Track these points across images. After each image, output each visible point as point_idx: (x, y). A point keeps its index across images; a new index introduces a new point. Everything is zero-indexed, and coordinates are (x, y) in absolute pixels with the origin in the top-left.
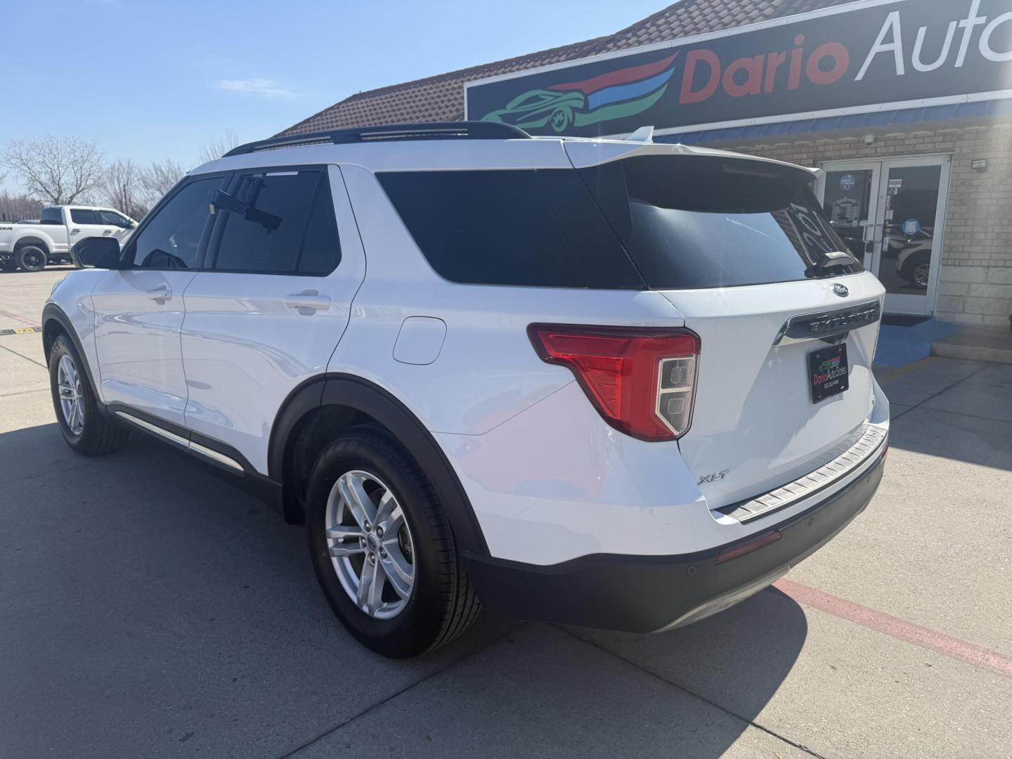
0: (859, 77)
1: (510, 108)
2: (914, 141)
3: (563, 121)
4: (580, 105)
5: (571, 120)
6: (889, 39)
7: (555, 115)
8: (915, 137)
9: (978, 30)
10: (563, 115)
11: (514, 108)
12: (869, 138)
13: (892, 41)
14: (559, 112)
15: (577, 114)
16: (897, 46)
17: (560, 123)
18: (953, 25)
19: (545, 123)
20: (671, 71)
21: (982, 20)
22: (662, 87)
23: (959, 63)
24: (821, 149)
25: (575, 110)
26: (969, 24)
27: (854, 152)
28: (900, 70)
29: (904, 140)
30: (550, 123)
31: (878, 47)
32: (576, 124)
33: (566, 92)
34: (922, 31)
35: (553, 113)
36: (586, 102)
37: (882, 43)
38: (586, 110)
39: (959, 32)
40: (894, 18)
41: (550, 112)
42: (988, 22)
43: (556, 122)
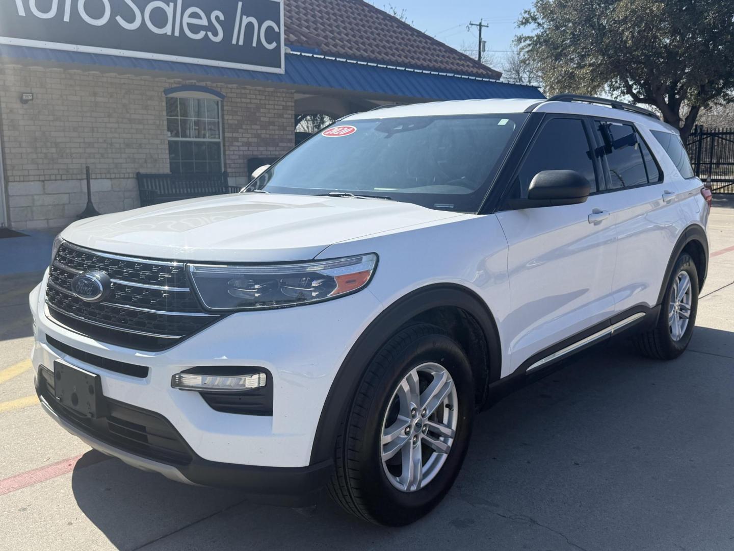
23: (67, 18)
28: (21, 12)
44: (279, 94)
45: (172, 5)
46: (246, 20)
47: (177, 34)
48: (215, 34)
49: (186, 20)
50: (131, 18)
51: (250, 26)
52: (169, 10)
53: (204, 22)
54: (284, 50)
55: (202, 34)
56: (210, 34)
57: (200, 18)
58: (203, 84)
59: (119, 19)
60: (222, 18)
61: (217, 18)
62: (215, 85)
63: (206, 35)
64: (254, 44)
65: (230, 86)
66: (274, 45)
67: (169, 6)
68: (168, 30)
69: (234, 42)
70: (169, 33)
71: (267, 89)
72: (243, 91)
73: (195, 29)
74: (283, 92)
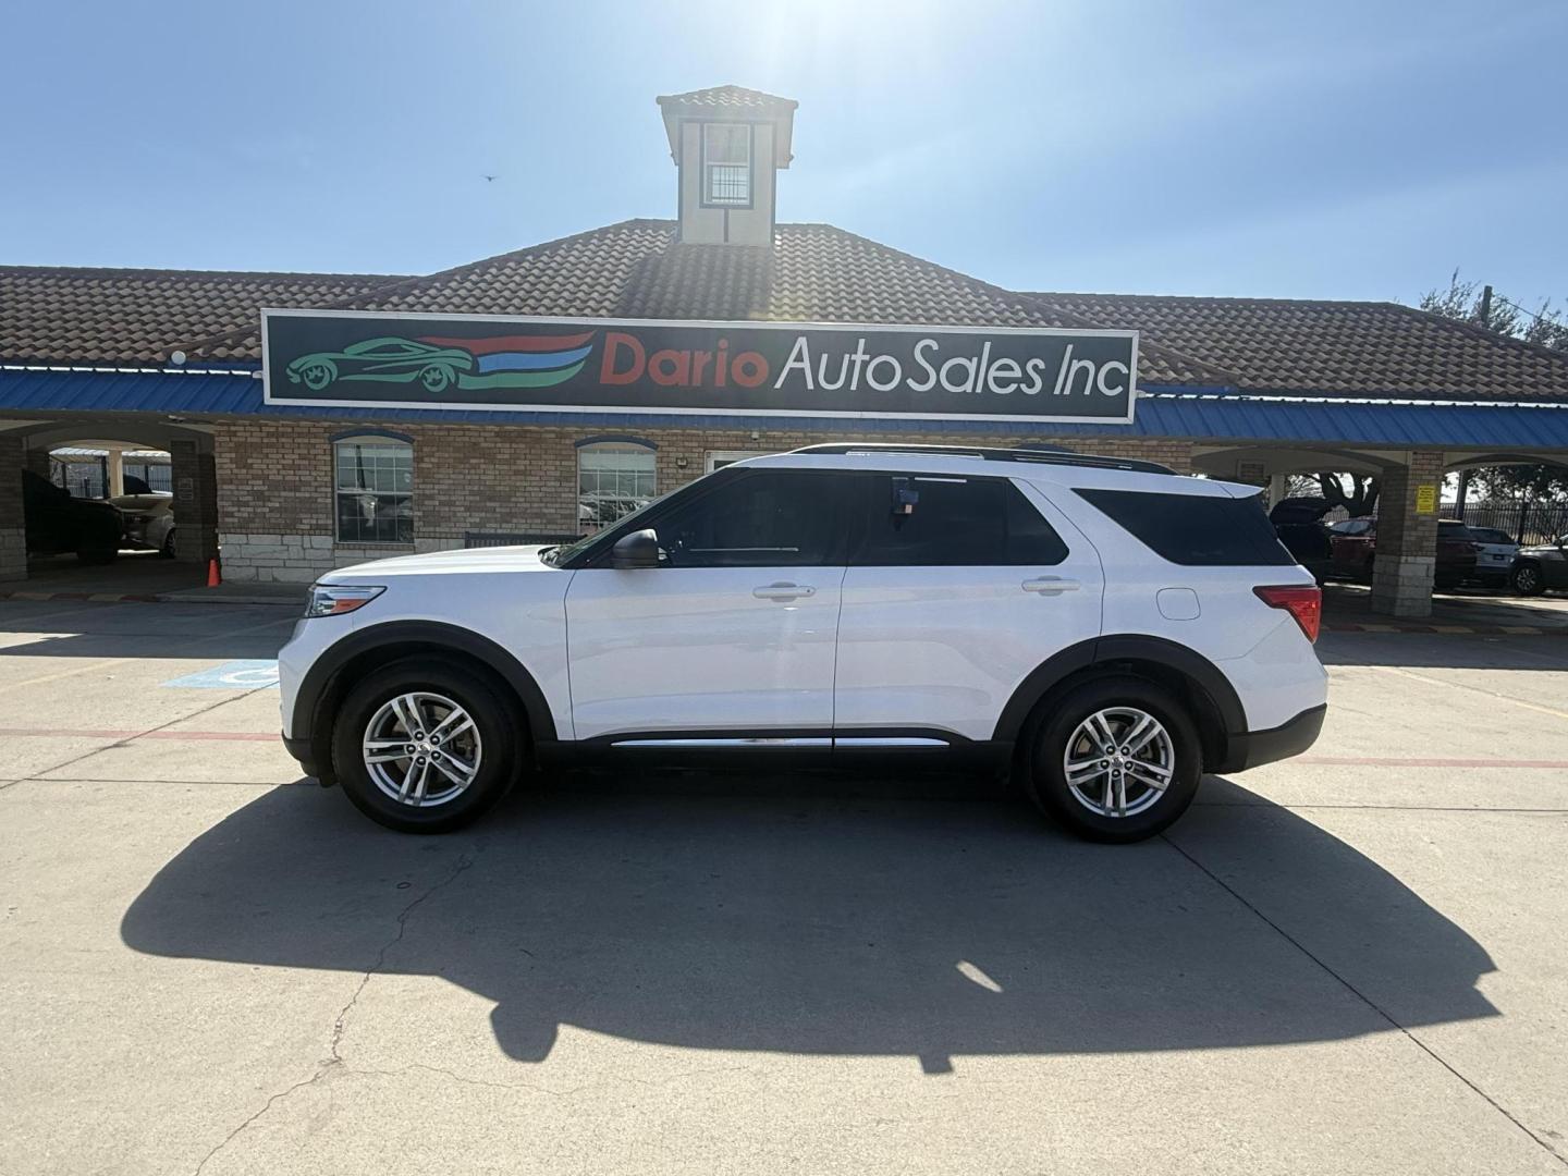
0: (778, 385)
1: (350, 353)
2: (789, 441)
3: (441, 380)
4: (468, 366)
5: (453, 380)
6: (799, 358)
7: (428, 372)
8: (790, 437)
9: (865, 364)
10: (440, 373)
11: (359, 354)
12: (755, 435)
13: (802, 360)
14: (435, 369)
15: (461, 376)
16: (806, 365)
17: (436, 383)
18: (847, 356)
19: (411, 379)
20: (588, 350)
21: (867, 357)
22: (579, 362)
23: (853, 387)
24: (710, 439)
25: (457, 370)
26: (859, 357)
27: (739, 445)
28: (810, 386)
29: (781, 438)
30: (419, 381)
31: (791, 364)
32: (459, 386)
33: (443, 348)
34: (825, 357)
35: (427, 368)
36: (476, 365)
37: (795, 361)
38: (475, 371)
39: (852, 364)
40: (802, 341)
41: (421, 367)
42: (871, 359)
43: (430, 380)
44: (1165, 449)
45: (975, 360)
46: (1076, 365)
47: (979, 390)
48: (1031, 384)
49: (993, 373)
50: (924, 379)
51: (1083, 372)
52: (972, 366)
53: (1017, 373)
54: (1133, 395)
55: (1013, 387)
56: (1023, 386)
57: (1011, 369)
58: (1051, 441)
59: (910, 382)
60: (1042, 365)
61: (1035, 367)
62: (1067, 441)
63: (1019, 387)
64: (1087, 392)
65: (1088, 442)
66: (1120, 389)
67: (971, 360)
68: (968, 387)
69: (1057, 391)
70: (969, 390)
71: (1145, 443)
72: (1107, 447)
73: (1001, 382)
74: (1173, 445)
